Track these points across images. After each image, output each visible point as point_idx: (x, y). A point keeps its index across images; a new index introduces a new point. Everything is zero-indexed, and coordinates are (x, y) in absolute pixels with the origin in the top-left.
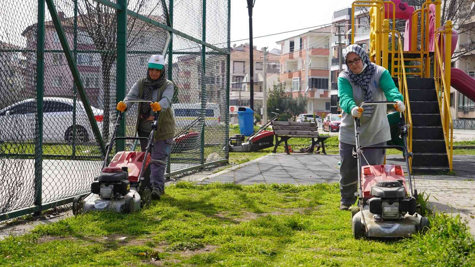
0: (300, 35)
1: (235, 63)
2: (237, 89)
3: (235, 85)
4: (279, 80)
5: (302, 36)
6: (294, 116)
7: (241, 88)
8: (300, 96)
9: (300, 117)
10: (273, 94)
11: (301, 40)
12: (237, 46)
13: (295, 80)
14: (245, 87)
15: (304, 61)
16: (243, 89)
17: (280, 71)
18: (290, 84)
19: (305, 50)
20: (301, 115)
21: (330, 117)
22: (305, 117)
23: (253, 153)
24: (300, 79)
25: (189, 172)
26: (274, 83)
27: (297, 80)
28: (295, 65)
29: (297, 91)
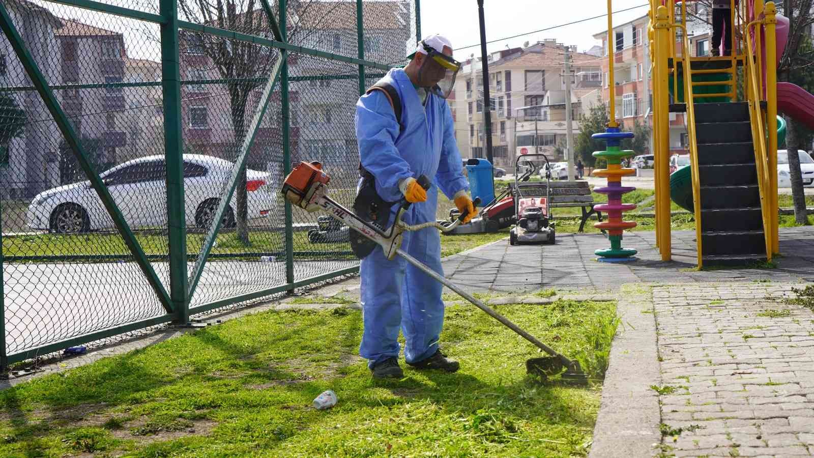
0: (631, 22)
1: (528, 74)
2: (534, 118)
3: (529, 111)
4: (599, 100)
5: (634, 23)
6: (626, 160)
7: (540, 115)
8: (637, 125)
9: (637, 161)
10: (590, 124)
11: (634, 29)
12: (530, 45)
13: (627, 99)
14: (545, 112)
15: (641, 64)
16: (542, 118)
17: (602, 84)
18: (620, 105)
19: (641, 46)
20: (638, 157)
21: (676, 161)
22: (644, 160)
23: (487, 235)
24: (635, 96)
25: (338, 278)
26: (591, 104)
27: (630, 99)
28: (627, 71)
29: (630, 116)
